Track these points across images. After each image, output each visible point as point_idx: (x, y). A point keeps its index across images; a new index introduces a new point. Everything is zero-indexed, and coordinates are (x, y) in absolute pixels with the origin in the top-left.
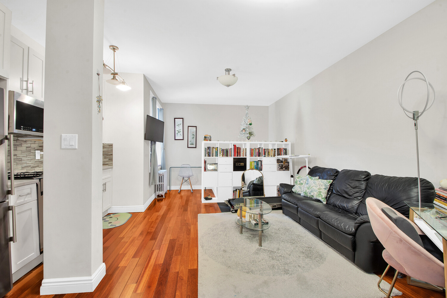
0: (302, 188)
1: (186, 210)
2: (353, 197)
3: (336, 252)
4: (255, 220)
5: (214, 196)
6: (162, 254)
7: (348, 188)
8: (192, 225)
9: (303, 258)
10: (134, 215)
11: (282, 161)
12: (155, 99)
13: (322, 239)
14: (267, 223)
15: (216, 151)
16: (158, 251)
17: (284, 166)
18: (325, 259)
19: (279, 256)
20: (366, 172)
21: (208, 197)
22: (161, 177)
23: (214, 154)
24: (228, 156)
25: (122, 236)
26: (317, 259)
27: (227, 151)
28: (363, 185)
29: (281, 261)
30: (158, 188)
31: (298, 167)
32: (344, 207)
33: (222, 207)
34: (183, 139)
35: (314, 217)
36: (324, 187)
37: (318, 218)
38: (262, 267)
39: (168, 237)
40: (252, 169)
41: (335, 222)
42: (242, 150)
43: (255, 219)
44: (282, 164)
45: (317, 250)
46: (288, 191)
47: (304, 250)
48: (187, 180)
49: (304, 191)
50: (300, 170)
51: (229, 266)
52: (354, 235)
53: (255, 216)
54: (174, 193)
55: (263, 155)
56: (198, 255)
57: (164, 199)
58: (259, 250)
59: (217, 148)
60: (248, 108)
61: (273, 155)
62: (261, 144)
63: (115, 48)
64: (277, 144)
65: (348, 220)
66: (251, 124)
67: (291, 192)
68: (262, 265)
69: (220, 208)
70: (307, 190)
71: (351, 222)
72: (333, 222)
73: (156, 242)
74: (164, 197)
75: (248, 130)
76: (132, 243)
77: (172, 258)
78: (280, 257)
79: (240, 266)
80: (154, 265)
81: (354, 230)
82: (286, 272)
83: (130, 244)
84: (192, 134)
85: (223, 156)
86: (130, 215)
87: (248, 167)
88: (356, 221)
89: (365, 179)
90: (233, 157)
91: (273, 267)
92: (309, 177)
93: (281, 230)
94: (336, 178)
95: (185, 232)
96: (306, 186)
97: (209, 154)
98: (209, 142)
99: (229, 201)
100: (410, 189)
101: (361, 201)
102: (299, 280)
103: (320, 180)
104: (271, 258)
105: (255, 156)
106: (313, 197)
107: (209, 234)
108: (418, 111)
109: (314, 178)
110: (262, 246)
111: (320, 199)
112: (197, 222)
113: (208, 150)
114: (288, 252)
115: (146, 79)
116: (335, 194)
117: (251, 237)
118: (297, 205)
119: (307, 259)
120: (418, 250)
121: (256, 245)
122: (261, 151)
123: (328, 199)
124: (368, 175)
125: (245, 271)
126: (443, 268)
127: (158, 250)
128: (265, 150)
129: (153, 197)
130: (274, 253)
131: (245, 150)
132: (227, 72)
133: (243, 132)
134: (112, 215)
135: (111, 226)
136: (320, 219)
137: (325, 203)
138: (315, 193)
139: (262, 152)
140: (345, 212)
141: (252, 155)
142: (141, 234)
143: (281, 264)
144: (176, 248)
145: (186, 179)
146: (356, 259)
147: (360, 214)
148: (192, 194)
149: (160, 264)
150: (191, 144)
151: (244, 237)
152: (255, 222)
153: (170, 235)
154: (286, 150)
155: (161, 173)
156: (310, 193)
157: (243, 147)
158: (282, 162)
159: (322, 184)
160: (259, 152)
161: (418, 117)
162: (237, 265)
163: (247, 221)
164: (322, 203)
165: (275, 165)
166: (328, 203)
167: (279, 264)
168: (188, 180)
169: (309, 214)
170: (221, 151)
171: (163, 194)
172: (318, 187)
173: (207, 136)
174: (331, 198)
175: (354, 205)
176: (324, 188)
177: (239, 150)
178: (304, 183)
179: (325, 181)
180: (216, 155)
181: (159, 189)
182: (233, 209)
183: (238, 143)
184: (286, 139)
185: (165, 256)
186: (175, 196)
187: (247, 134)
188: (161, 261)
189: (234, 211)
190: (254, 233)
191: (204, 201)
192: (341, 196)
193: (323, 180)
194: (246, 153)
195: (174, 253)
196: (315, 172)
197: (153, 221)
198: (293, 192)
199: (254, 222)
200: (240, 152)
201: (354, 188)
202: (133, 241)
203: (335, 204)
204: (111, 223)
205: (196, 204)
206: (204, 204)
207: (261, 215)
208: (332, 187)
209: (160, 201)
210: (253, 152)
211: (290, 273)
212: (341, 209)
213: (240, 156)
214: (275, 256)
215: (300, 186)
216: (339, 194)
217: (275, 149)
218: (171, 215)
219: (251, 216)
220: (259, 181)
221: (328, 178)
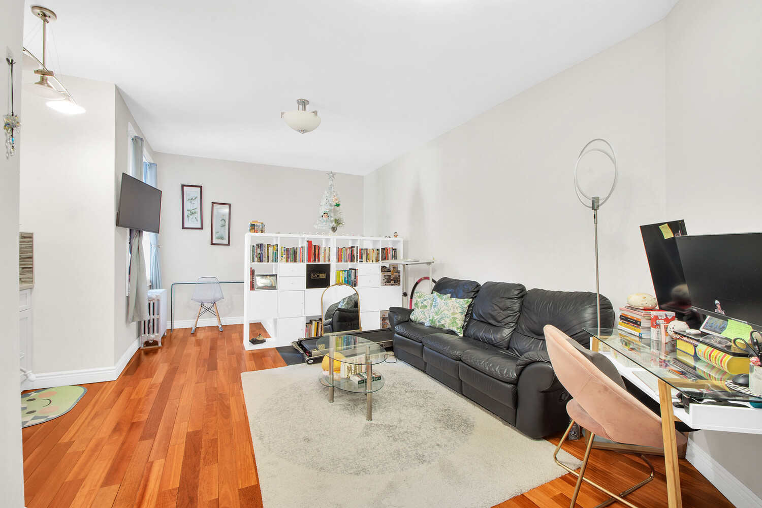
0: (426, 313)
1: (213, 367)
2: (503, 324)
3: (486, 412)
4: (359, 375)
5: (269, 337)
6: (174, 466)
7: (497, 310)
8: (232, 396)
9: (442, 429)
10: (92, 389)
11: (388, 269)
12: (139, 141)
13: (462, 394)
14: (379, 378)
15: (275, 251)
16: (163, 463)
17: (392, 277)
18: (473, 426)
19: (403, 433)
20: (520, 285)
21: (258, 339)
22: (154, 303)
23: (271, 258)
24: (298, 261)
25: (66, 440)
26: (462, 427)
27: (295, 253)
28: (517, 305)
29: (408, 442)
30: (145, 327)
31: (414, 280)
32: (491, 339)
33: (287, 354)
34: (201, 228)
35: (452, 360)
36: (460, 310)
37: (457, 360)
38: (380, 459)
39: (183, 428)
40: (340, 284)
41: (486, 365)
42: (322, 251)
43: (358, 372)
44: (389, 274)
45: (458, 413)
46: (404, 320)
47: (440, 415)
48: (211, 307)
49: (431, 318)
50: (417, 284)
51: (321, 468)
52: (515, 383)
53: (358, 367)
54: (181, 335)
55: (359, 260)
56: (253, 456)
57: (160, 348)
58: (367, 427)
59: (277, 245)
60: (333, 176)
61: (374, 260)
62: (354, 241)
63: (47, 13)
64: (382, 241)
65: (504, 360)
66: (338, 205)
67: (409, 320)
68: (378, 455)
69: (284, 358)
70: (435, 316)
71: (509, 364)
72: (483, 366)
73: (156, 443)
74: (160, 344)
75: (333, 215)
76: (97, 453)
77: (199, 471)
78: (406, 434)
79: (341, 465)
80: (159, 495)
81: (515, 375)
82: (421, 459)
83: (91, 456)
84: (221, 219)
85: (287, 261)
86: (81, 391)
87: (333, 280)
88: (519, 362)
89: (519, 295)
90: (306, 263)
91: (399, 454)
92: (438, 295)
93: (397, 386)
94: (476, 295)
95: (219, 413)
96: (433, 309)
97: (260, 257)
98: (259, 234)
99: (300, 343)
100: (583, 308)
101: (514, 330)
102: (443, 469)
103: (454, 299)
104: (391, 439)
105: (346, 262)
106: (444, 327)
107: (270, 410)
108: (599, 198)
109: (444, 296)
110: (371, 420)
111: (454, 329)
112: (242, 389)
113: (259, 250)
114: (415, 423)
115: (121, 96)
116: (476, 320)
117: (349, 405)
118: (421, 342)
119: (447, 431)
120: (630, 402)
121: (362, 419)
122: (355, 252)
123: (465, 328)
124: (521, 288)
125: (352, 471)
126: (661, 424)
127: (164, 460)
128: (362, 251)
129: (134, 346)
130: (395, 429)
131: (327, 251)
132: (301, 107)
133: (325, 218)
134: (33, 395)
135: (34, 419)
136: (461, 363)
137: (461, 335)
138: (448, 320)
139: (357, 253)
140: (493, 347)
141: (339, 259)
142: (117, 429)
143: (409, 447)
144: (203, 450)
145: (208, 305)
146: (518, 419)
147: (514, 349)
148: (221, 334)
149: (173, 489)
150: (218, 238)
151: (338, 407)
152: (359, 379)
153: (186, 423)
154: (395, 250)
155: (154, 297)
156: (439, 321)
157: (323, 245)
158: (389, 271)
159: (457, 305)
160: (351, 254)
161: (598, 206)
162: (335, 463)
163: (343, 379)
164: (457, 335)
165: (379, 276)
166: (466, 335)
167: (407, 448)
168: (214, 309)
169: (442, 355)
170: (283, 251)
171: (159, 340)
172: (452, 312)
173: (255, 224)
174: (469, 328)
175: (505, 335)
176: (461, 313)
177: (317, 250)
178: (429, 305)
179: (462, 300)
180: (274, 260)
181: (149, 328)
182: (310, 356)
183: (316, 239)
184: (395, 233)
185: (182, 471)
186: (184, 341)
187: (332, 222)
188: (175, 482)
189: (312, 361)
190: (354, 397)
191: (248, 346)
192: (485, 322)
193: (459, 300)
194: (329, 255)
195: (202, 461)
196: (443, 286)
197: (140, 399)
198: (411, 320)
199: (356, 379)
200: (319, 254)
201: (504, 310)
202: (97, 446)
203: (477, 336)
204: (35, 411)
205: (233, 354)
206: (250, 352)
207: (370, 366)
208: (472, 310)
209: (151, 354)
210: (341, 255)
211: (427, 461)
212: (486, 343)
213: (319, 261)
214: (398, 435)
215: (423, 310)
216: (483, 320)
217: (378, 250)
218: (182, 382)
219: (351, 367)
220: (348, 303)
221: (465, 296)
